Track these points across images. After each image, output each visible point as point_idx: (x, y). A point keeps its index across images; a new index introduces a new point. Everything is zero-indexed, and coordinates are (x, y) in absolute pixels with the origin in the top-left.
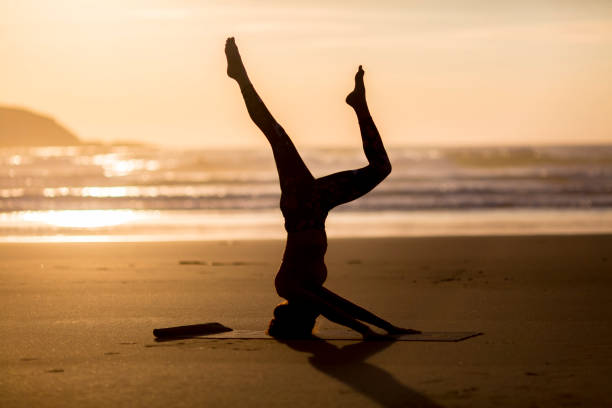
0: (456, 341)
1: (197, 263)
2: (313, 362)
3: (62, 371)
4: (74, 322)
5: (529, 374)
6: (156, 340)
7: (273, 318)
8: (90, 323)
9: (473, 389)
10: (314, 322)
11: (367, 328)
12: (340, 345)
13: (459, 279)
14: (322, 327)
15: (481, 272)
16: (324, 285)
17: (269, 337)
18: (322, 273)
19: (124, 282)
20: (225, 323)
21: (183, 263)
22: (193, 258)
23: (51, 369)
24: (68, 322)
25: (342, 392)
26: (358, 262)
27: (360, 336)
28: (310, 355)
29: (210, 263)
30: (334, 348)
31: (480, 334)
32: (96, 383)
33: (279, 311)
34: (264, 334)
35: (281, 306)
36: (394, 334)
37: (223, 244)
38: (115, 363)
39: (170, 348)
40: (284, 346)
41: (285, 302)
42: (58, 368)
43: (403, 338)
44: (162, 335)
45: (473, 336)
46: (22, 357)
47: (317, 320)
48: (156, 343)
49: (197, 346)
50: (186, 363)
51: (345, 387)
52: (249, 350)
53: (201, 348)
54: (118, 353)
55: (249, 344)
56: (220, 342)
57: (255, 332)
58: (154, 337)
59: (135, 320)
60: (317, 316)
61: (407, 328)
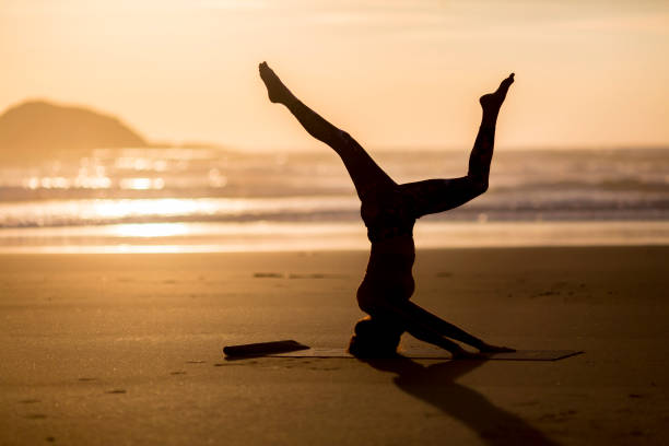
0: (554, 360)
1: (272, 275)
2: (398, 382)
3: (123, 392)
4: (138, 339)
5: (633, 396)
6: (226, 359)
7: (354, 334)
8: (155, 339)
9: (572, 412)
10: (399, 339)
11: (457, 345)
12: (426, 364)
13: (559, 293)
14: (408, 345)
15: (583, 286)
16: (411, 300)
17: (349, 355)
18: (409, 286)
19: (193, 296)
20: (301, 340)
21: (258, 276)
22: (267, 270)
23: (112, 389)
24: (131, 339)
25: (428, 416)
26: (448, 275)
27: (449, 354)
28: (394, 375)
29: (286, 274)
30: (420, 367)
31: (580, 353)
32: (161, 405)
33: (360, 327)
34: (344, 352)
35: (364, 321)
36: (487, 352)
37: (302, 255)
38: (181, 383)
39: (241, 367)
40: (366, 366)
41: (367, 317)
42: (119, 388)
43: (497, 356)
44: (233, 353)
45: (574, 355)
46: (80, 377)
47: (402, 337)
48: (227, 362)
49: (270, 365)
50: (258, 384)
51: (431, 409)
52: (327, 370)
53: (276, 367)
54: (184, 373)
55: (327, 363)
56: (297, 361)
57: (334, 350)
58: (224, 355)
59: (204, 337)
60: (401, 333)
61: (501, 346)
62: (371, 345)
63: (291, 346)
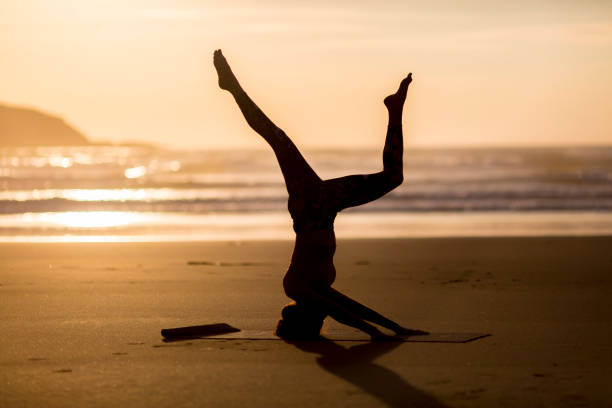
0: (464, 342)
1: (204, 263)
2: (321, 362)
3: (69, 371)
4: (82, 322)
5: (537, 375)
6: (164, 340)
7: (281, 318)
8: (98, 323)
9: (481, 390)
10: (322, 323)
11: (375, 328)
12: (347, 345)
13: (467, 281)
14: (330, 328)
15: (489, 273)
16: (332, 286)
17: (277, 337)
19: (132, 283)
20: (233, 324)
21: (191, 263)
22: (200, 258)
23: (59, 369)
24: (76, 322)
25: (350, 393)
26: (366, 263)
27: (368, 337)
28: (319, 356)
29: (218, 263)
30: (342, 348)
31: (488, 335)
32: (104, 383)
33: (287, 311)
34: (272, 335)
35: (289, 307)
36: (402, 335)
37: (232, 244)
38: (123, 363)
39: (178, 348)
40: (292, 347)
41: (293, 303)
42: (66, 368)
43: (411, 338)
44: (170, 335)
45: (482, 337)
46: (30, 357)
48: (164, 343)
49: (205, 346)
50: (195, 363)
51: (353, 388)
52: (256, 350)
53: (209, 349)
54: (125, 354)
55: (256, 344)
56: (229, 342)
57: (263, 332)
58: (162, 337)
59: (143, 320)
60: (325, 317)
61: (415, 329)
62: (297, 328)
63: (224, 329)
